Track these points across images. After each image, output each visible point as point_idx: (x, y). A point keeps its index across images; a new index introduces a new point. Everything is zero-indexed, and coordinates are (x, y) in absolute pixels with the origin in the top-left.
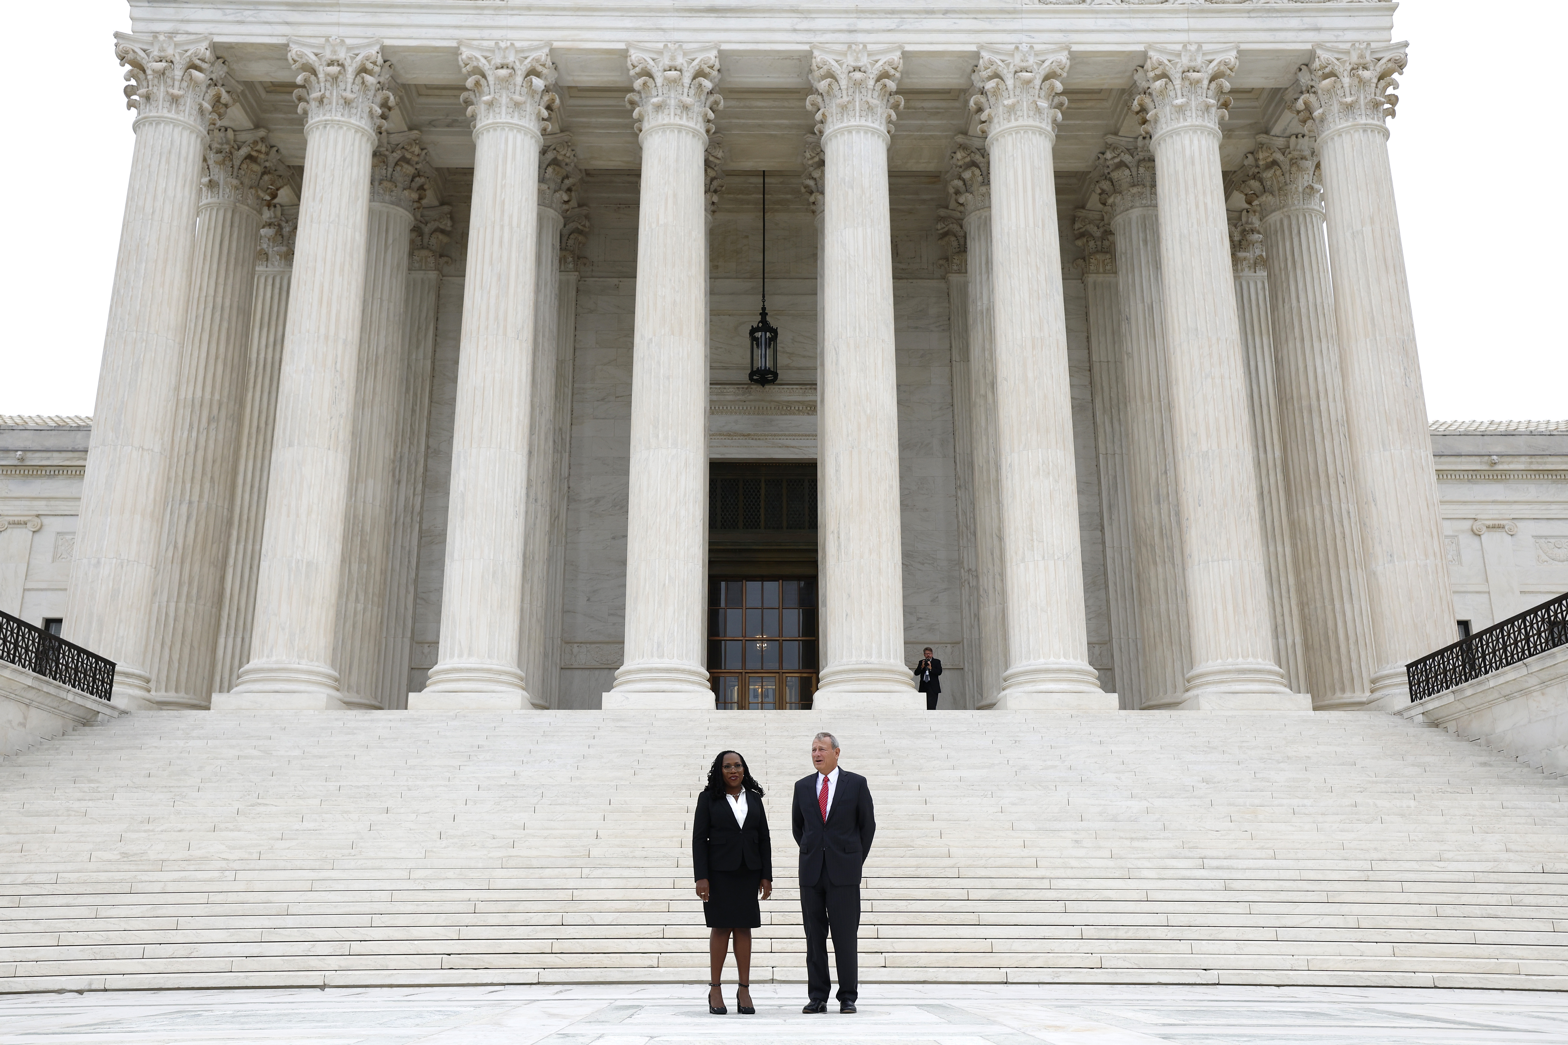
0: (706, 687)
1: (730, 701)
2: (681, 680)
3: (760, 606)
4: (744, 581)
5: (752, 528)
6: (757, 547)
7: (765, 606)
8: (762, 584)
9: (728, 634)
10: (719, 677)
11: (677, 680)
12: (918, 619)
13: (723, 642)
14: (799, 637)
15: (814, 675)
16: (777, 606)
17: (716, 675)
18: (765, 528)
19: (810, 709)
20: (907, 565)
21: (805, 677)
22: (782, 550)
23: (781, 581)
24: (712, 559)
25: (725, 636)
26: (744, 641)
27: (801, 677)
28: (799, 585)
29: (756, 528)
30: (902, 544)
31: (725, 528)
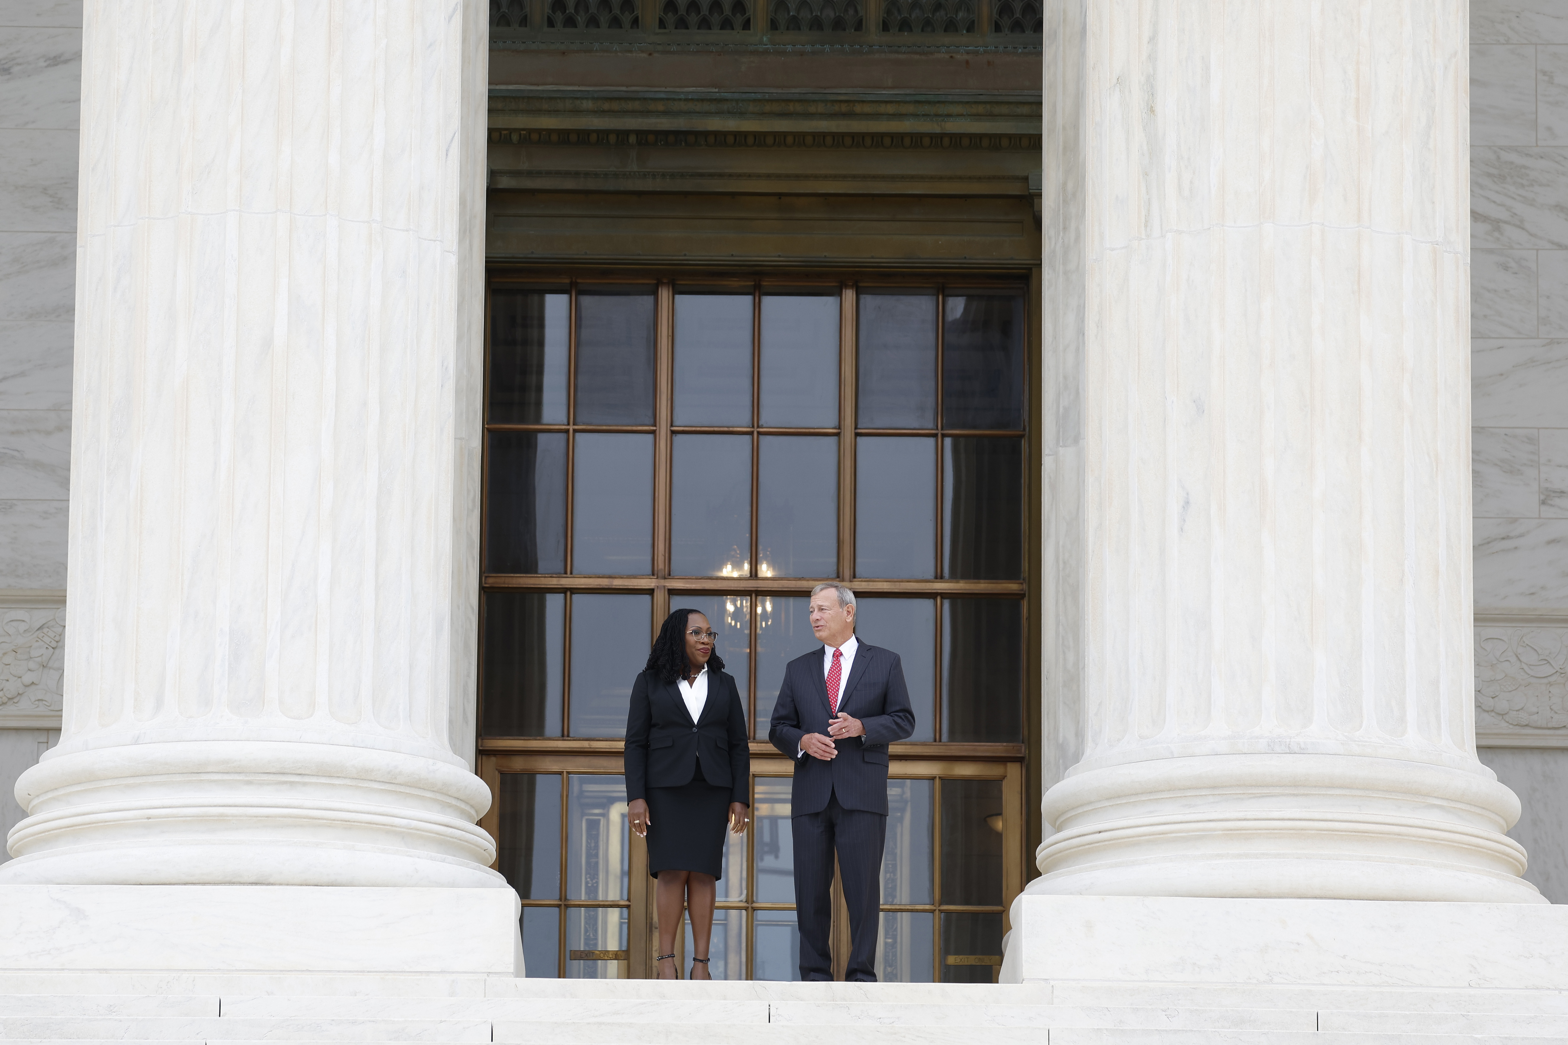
0: (477, 856)
1: (584, 897)
2: (348, 826)
3: (741, 419)
4: (664, 294)
5: (705, 24)
6: (732, 125)
7: (769, 418)
8: (757, 309)
9: (580, 560)
10: (531, 776)
11: (330, 824)
12: (1547, 497)
13: (554, 604)
14: (939, 577)
15: (1014, 772)
16: (828, 422)
17: (518, 764)
18: (774, 25)
19: (990, 980)
20: (1496, 224)
21: (967, 781)
22: (858, 140)
23: (849, 295)
24: (505, 182)
25: (566, 570)
26: (660, 597)
27: (947, 783)
28: (941, 313)
29: (726, 24)
30: (1476, 112)
31: (570, 22)
